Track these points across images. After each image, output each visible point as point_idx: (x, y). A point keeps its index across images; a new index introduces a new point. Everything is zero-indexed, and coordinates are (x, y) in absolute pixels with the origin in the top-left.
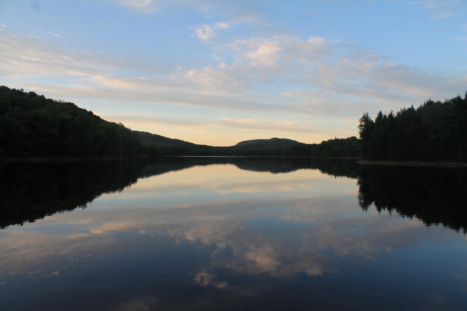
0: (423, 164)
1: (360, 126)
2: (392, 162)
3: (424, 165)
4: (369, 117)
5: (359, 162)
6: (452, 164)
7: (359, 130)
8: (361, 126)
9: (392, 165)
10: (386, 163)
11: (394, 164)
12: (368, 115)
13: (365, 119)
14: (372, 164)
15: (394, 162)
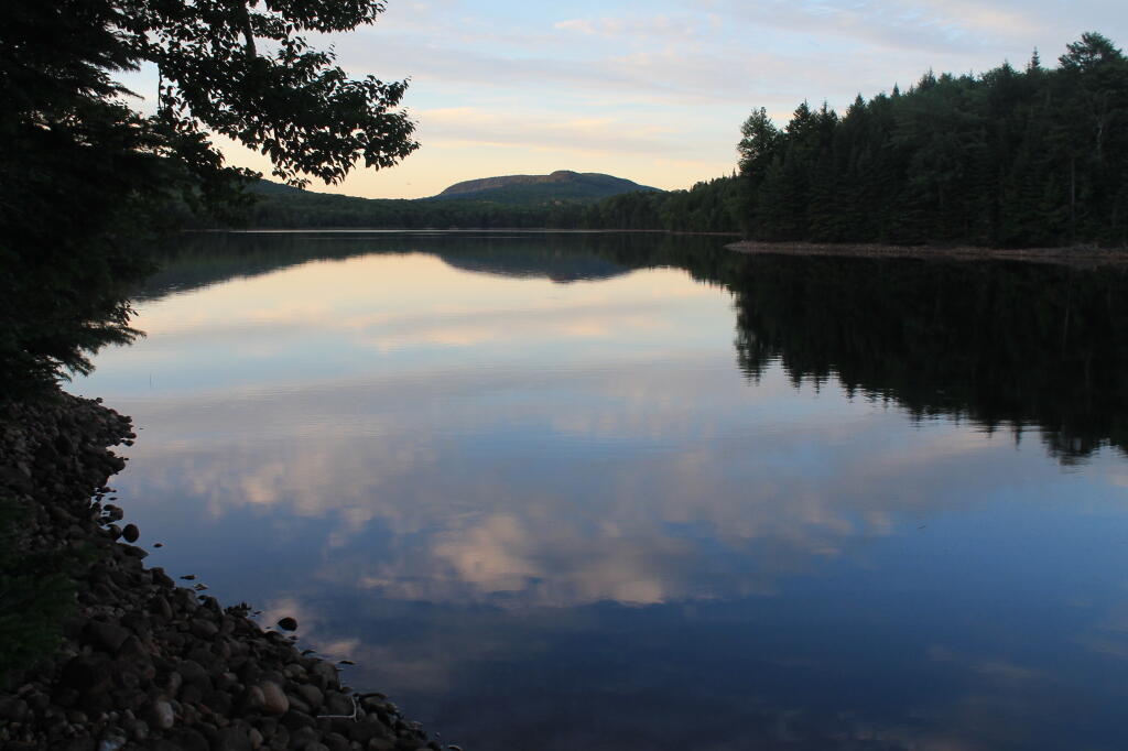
0: (893, 251)
2: (815, 246)
3: (896, 255)
4: (768, 119)
5: (734, 245)
6: (965, 252)
7: (739, 157)
8: (744, 144)
9: (815, 253)
10: (801, 248)
12: (766, 114)
13: (758, 126)
14: (766, 251)
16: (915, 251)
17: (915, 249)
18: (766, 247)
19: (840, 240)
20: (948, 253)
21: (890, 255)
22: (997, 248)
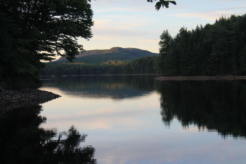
1: (161, 43)
5: (157, 78)
6: (229, 78)
11: (185, 79)
12: (168, 32)
13: (165, 36)
15: (185, 77)
16: (214, 78)
17: (214, 77)
18: (167, 78)
19: (191, 75)
20: (224, 78)
21: (206, 79)
22: (239, 76)
